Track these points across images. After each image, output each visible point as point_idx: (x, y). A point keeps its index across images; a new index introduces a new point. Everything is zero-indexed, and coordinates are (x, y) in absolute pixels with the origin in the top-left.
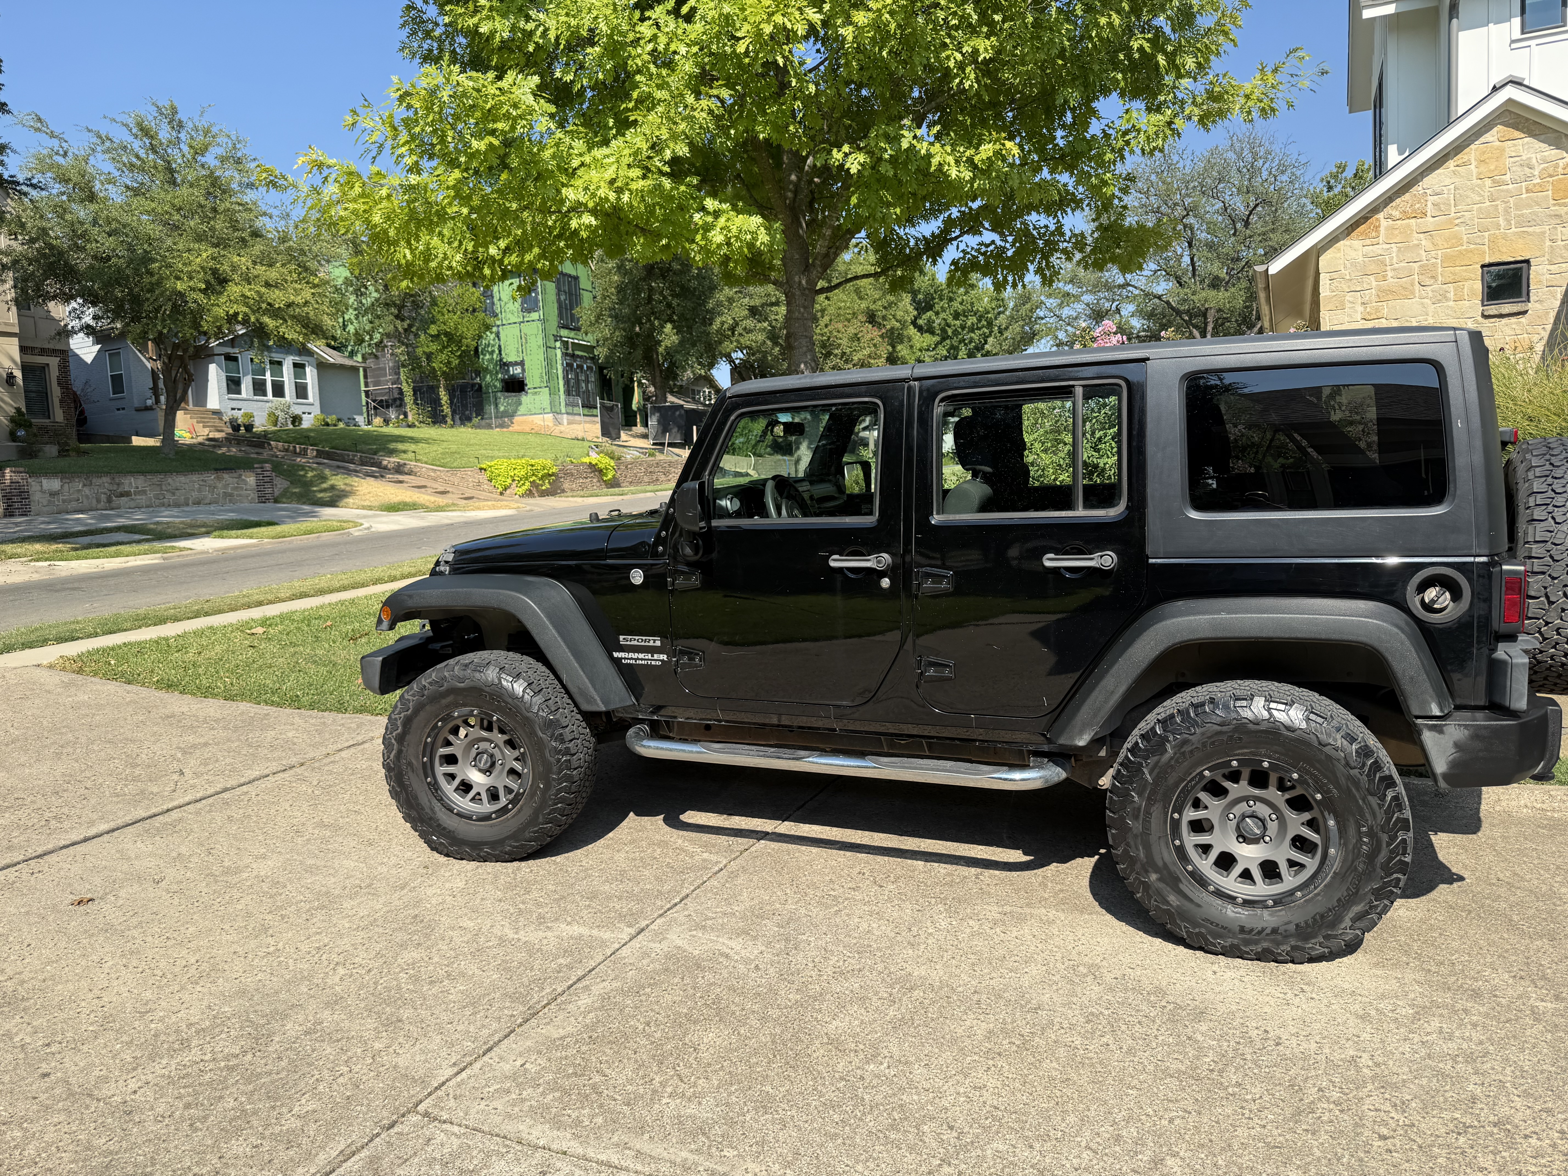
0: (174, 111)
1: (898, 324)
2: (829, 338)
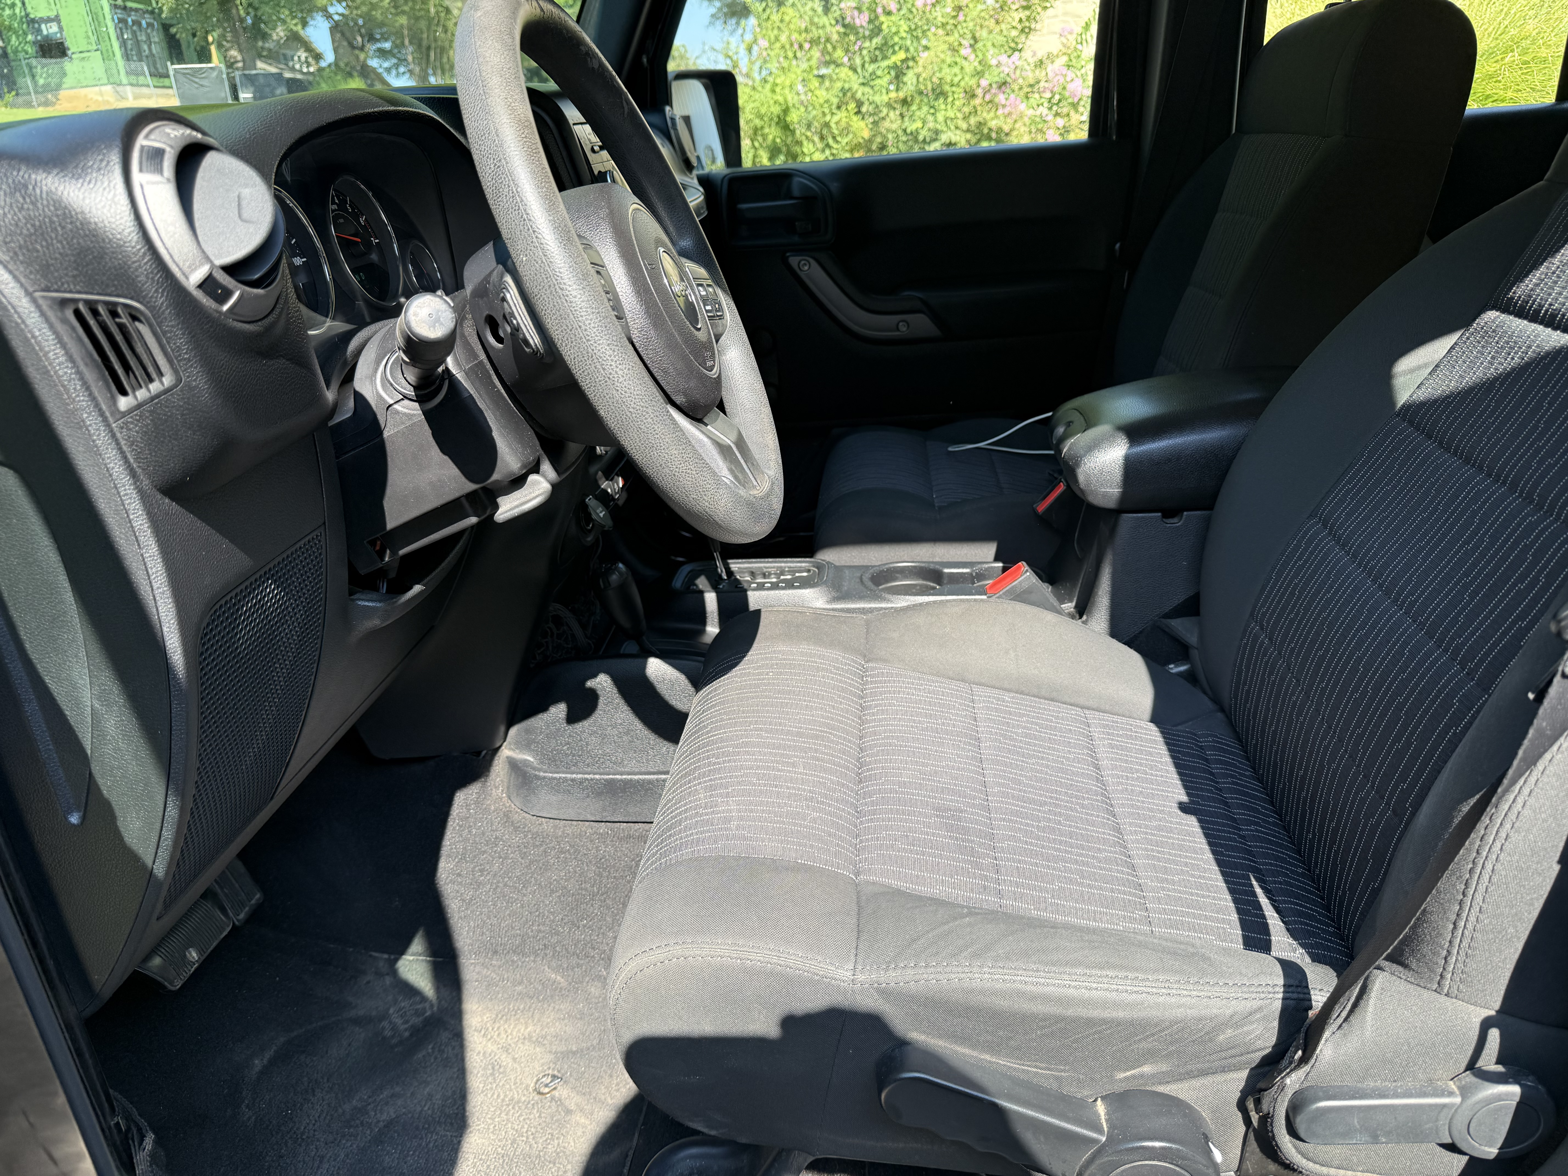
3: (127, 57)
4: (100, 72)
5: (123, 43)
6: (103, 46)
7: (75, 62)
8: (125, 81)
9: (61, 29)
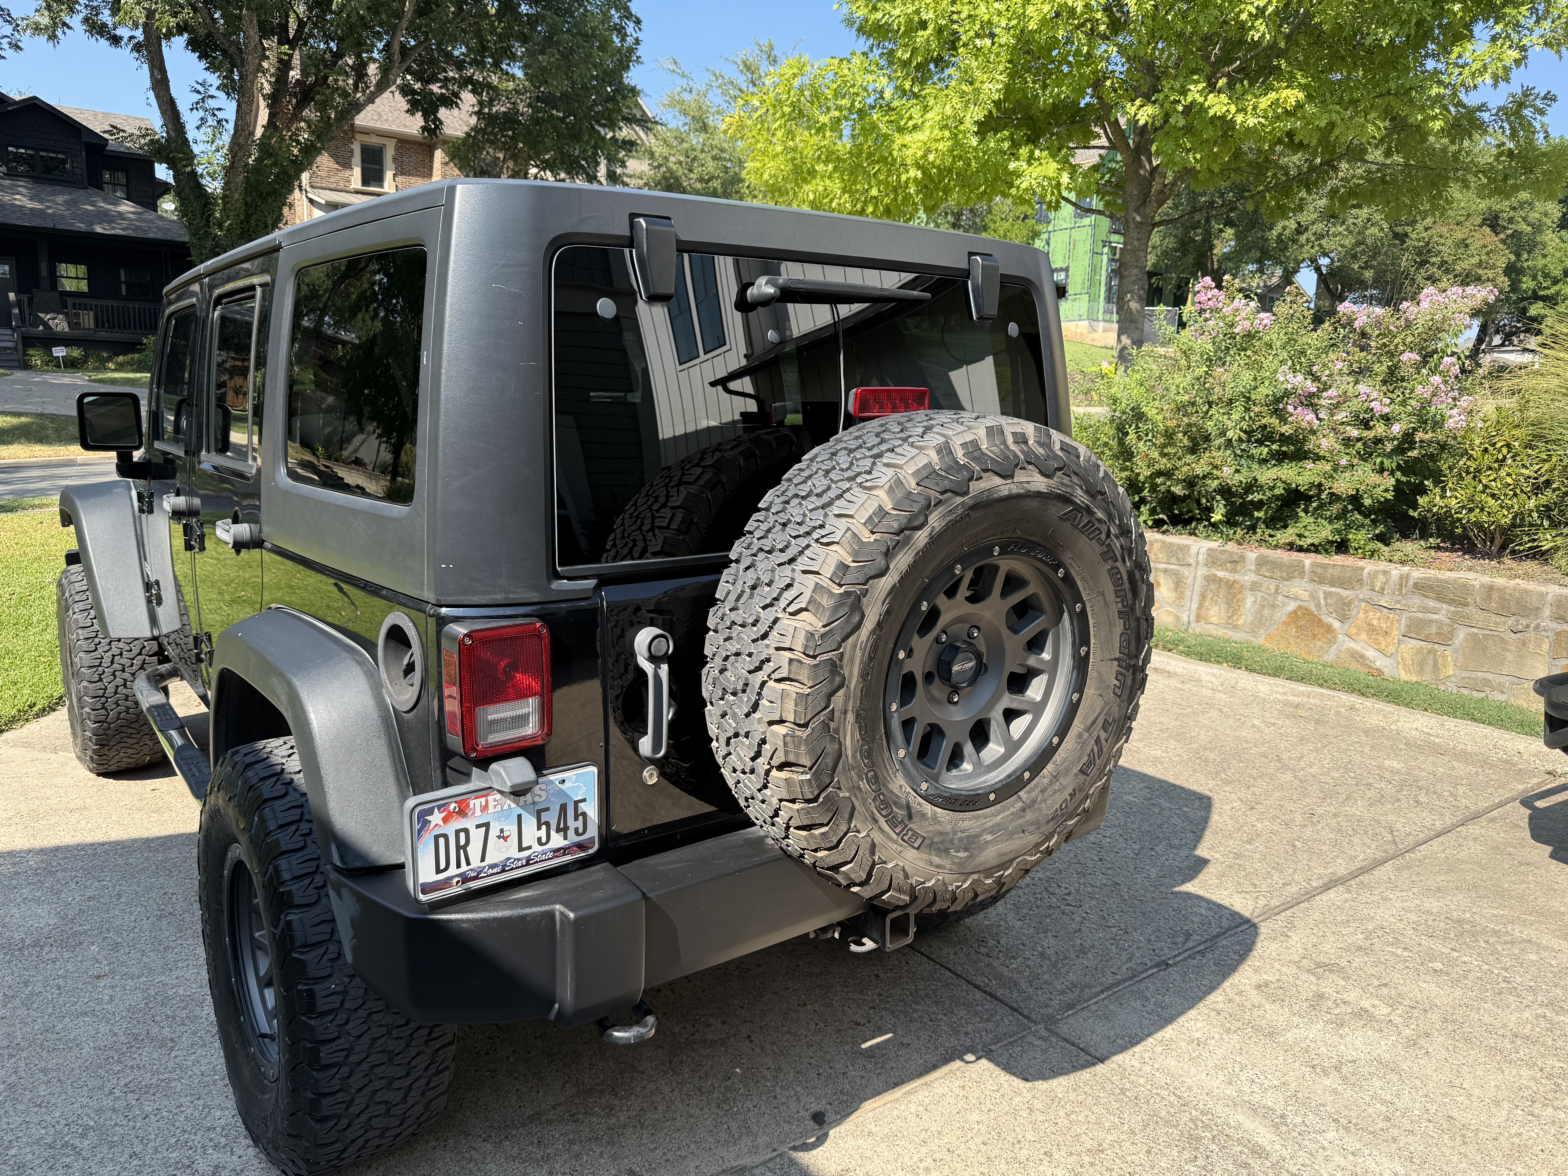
0: (771, 48)
1: (1529, 229)
2: (1428, 243)
3: (1108, 300)
4: (1084, 311)
5: (1109, 288)
6: (1092, 291)
7: (1069, 302)
8: (1101, 317)
9: (1067, 276)
